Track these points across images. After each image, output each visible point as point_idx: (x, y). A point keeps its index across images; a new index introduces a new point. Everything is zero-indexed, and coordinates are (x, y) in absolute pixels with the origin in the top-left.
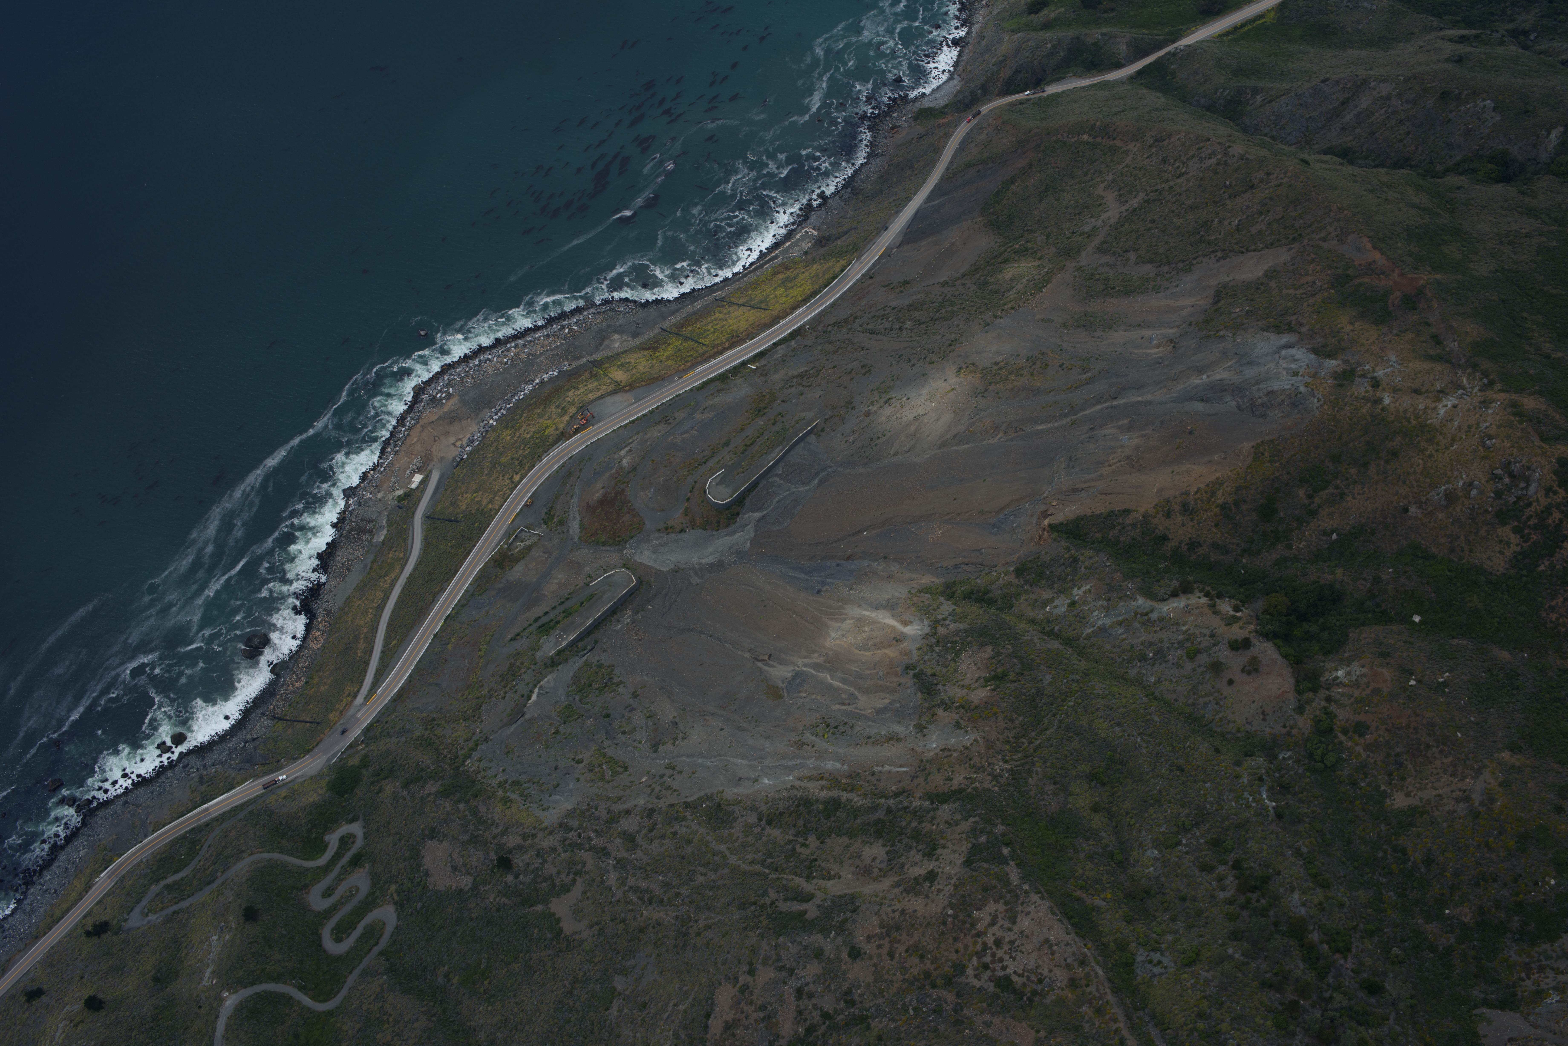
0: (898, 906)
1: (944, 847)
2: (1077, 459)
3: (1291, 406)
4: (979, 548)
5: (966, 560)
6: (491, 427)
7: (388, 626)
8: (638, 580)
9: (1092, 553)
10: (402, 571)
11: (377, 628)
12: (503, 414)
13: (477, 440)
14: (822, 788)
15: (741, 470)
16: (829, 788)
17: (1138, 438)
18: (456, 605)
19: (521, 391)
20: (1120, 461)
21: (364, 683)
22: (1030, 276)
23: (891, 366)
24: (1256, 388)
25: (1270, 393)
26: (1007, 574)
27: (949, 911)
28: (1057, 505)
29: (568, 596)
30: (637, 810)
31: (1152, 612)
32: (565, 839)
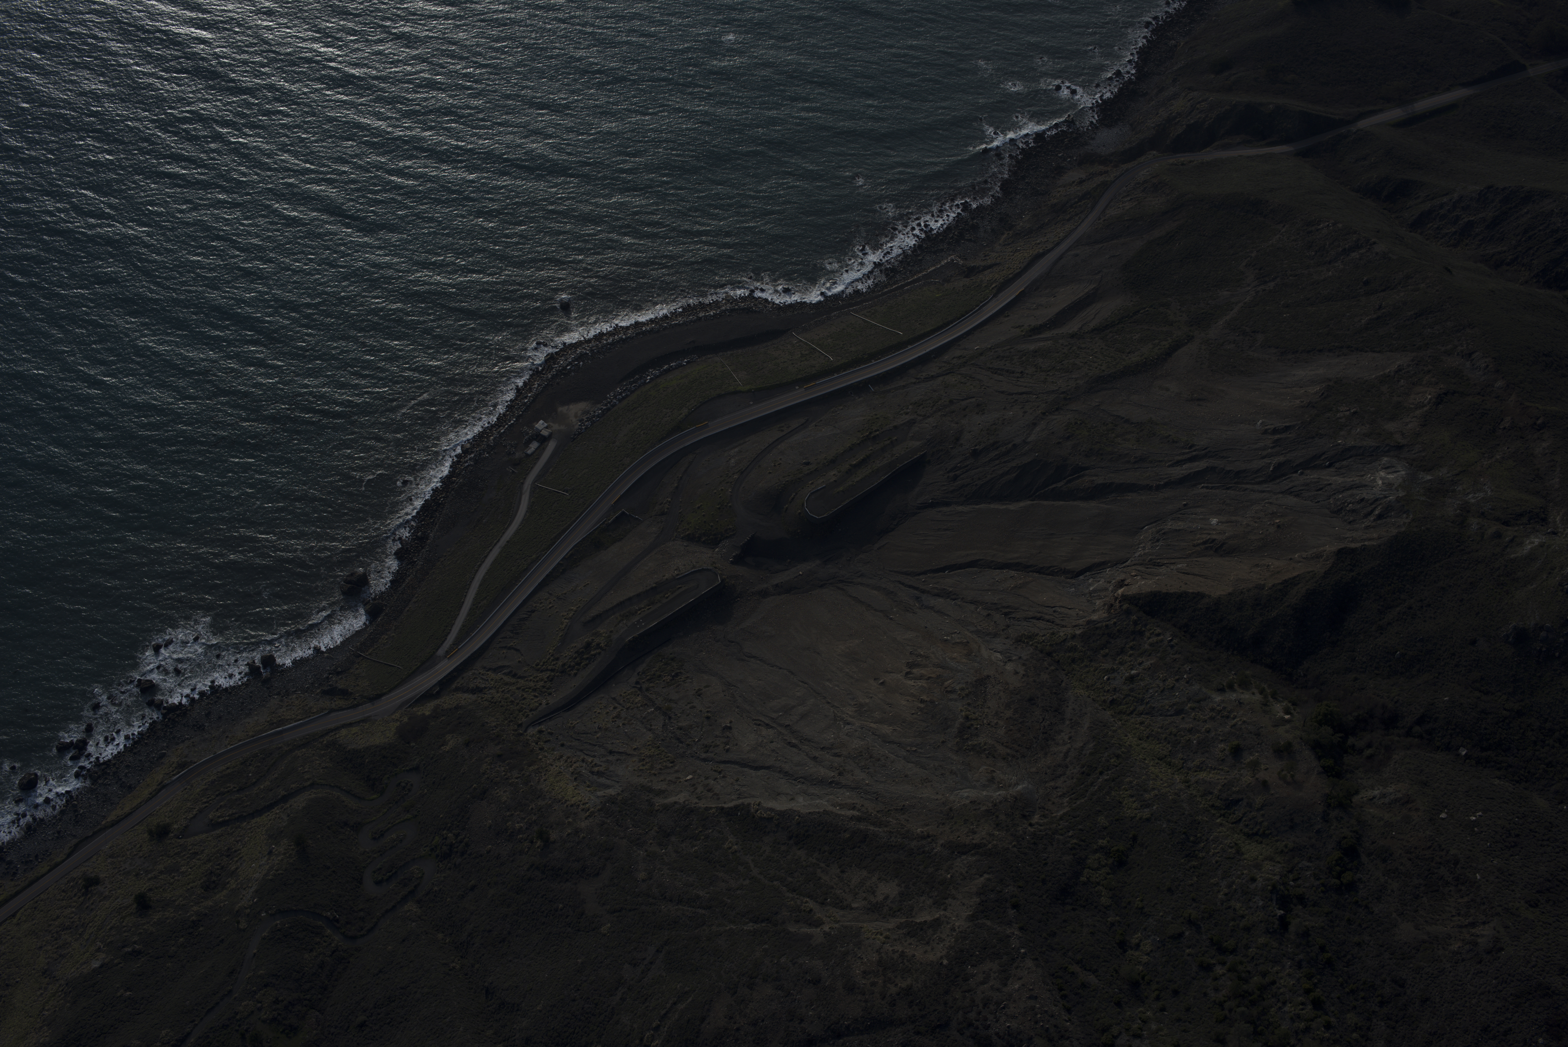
0: (900, 948)
1: (954, 898)
2: (1164, 533)
3: (1380, 517)
4: (1053, 605)
5: (1039, 615)
6: (614, 406)
7: (480, 585)
8: (723, 580)
9: (1158, 630)
10: (504, 533)
11: (470, 585)
12: (627, 396)
13: (598, 416)
14: (852, 818)
15: (841, 488)
16: (859, 819)
17: (1227, 522)
18: (547, 576)
19: (648, 376)
20: (1204, 543)
21: (449, 637)
22: (1157, 341)
23: (1004, 409)
24: (1350, 492)
25: (1362, 500)
26: (1074, 637)
27: (945, 962)
28: (1136, 576)
29: (654, 585)
30: (677, 807)
31: (1205, 700)
32: (603, 823)
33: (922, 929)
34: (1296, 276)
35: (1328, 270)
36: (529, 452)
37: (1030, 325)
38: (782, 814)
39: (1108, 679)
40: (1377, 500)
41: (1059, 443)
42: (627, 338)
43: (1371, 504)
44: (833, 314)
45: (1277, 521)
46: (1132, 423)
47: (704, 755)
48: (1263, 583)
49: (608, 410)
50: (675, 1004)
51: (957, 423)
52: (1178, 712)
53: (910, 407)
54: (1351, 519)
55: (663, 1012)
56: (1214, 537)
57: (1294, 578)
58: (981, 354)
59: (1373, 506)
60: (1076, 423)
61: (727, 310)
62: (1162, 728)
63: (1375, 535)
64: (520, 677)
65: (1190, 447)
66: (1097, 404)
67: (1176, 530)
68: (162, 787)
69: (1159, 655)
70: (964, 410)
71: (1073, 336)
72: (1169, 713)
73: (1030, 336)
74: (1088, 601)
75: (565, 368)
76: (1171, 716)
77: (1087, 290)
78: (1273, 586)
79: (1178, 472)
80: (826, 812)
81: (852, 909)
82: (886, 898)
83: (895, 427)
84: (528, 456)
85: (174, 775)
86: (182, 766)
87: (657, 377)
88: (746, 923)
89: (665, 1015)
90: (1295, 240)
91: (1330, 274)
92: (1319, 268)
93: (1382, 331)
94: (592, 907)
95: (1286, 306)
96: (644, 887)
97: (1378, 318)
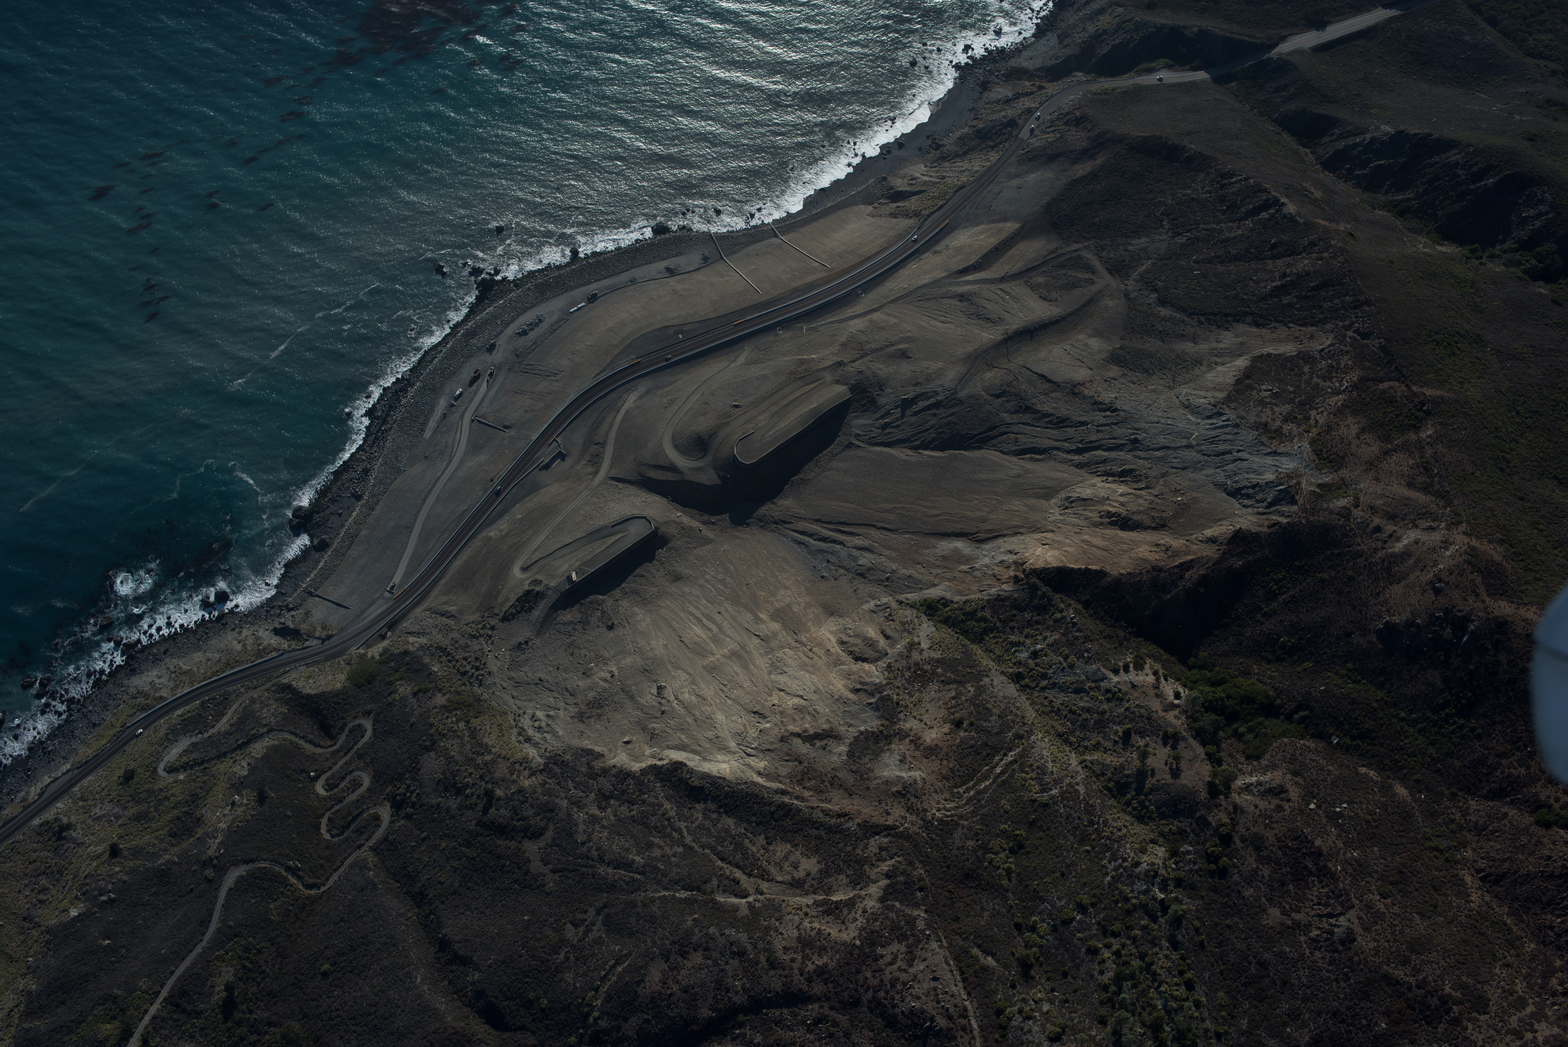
0: (816, 925)
2: (1072, 502)
3: (1271, 504)
7: (424, 524)
8: (656, 527)
9: (1062, 606)
11: (414, 524)
14: (777, 791)
15: (767, 435)
16: (783, 792)
17: (1131, 495)
18: (489, 516)
20: (1111, 516)
26: (984, 607)
27: (858, 942)
29: (591, 531)
30: (614, 771)
31: (1102, 680)
32: (545, 783)
33: (837, 908)
34: (1207, 230)
35: (1239, 228)
37: (954, 267)
39: (1015, 651)
40: (1269, 486)
43: (1264, 490)
45: (1177, 498)
46: (1054, 382)
48: (1161, 564)
50: (614, 966)
51: (883, 370)
52: (1078, 691)
53: (837, 348)
54: (1246, 502)
55: (603, 973)
56: (1119, 511)
57: (1189, 562)
59: (1266, 492)
62: (1063, 704)
63: (1266, 522)
64: (464, 623)
67: (1083, 500)
68: (128, 728)
69: (1062, 631)
70: (891, 356)
71: (998, 279)
72: (1070, 691)
73: (957, 278)
76: (1071, 693)
77: (1012, 230)
78: (1170, 568)
81: (777, 882)
82: (808, 874)
83: (822, 370)
88: (678, 891)
89: (605, 976)
90: (1209, 192)
91: (1240, 232)
92: (1230, 224)
93: (1286, 300)
94: (536, 866)
95: (1197, 262)
96: (584, 849)
97: (1282, 286)
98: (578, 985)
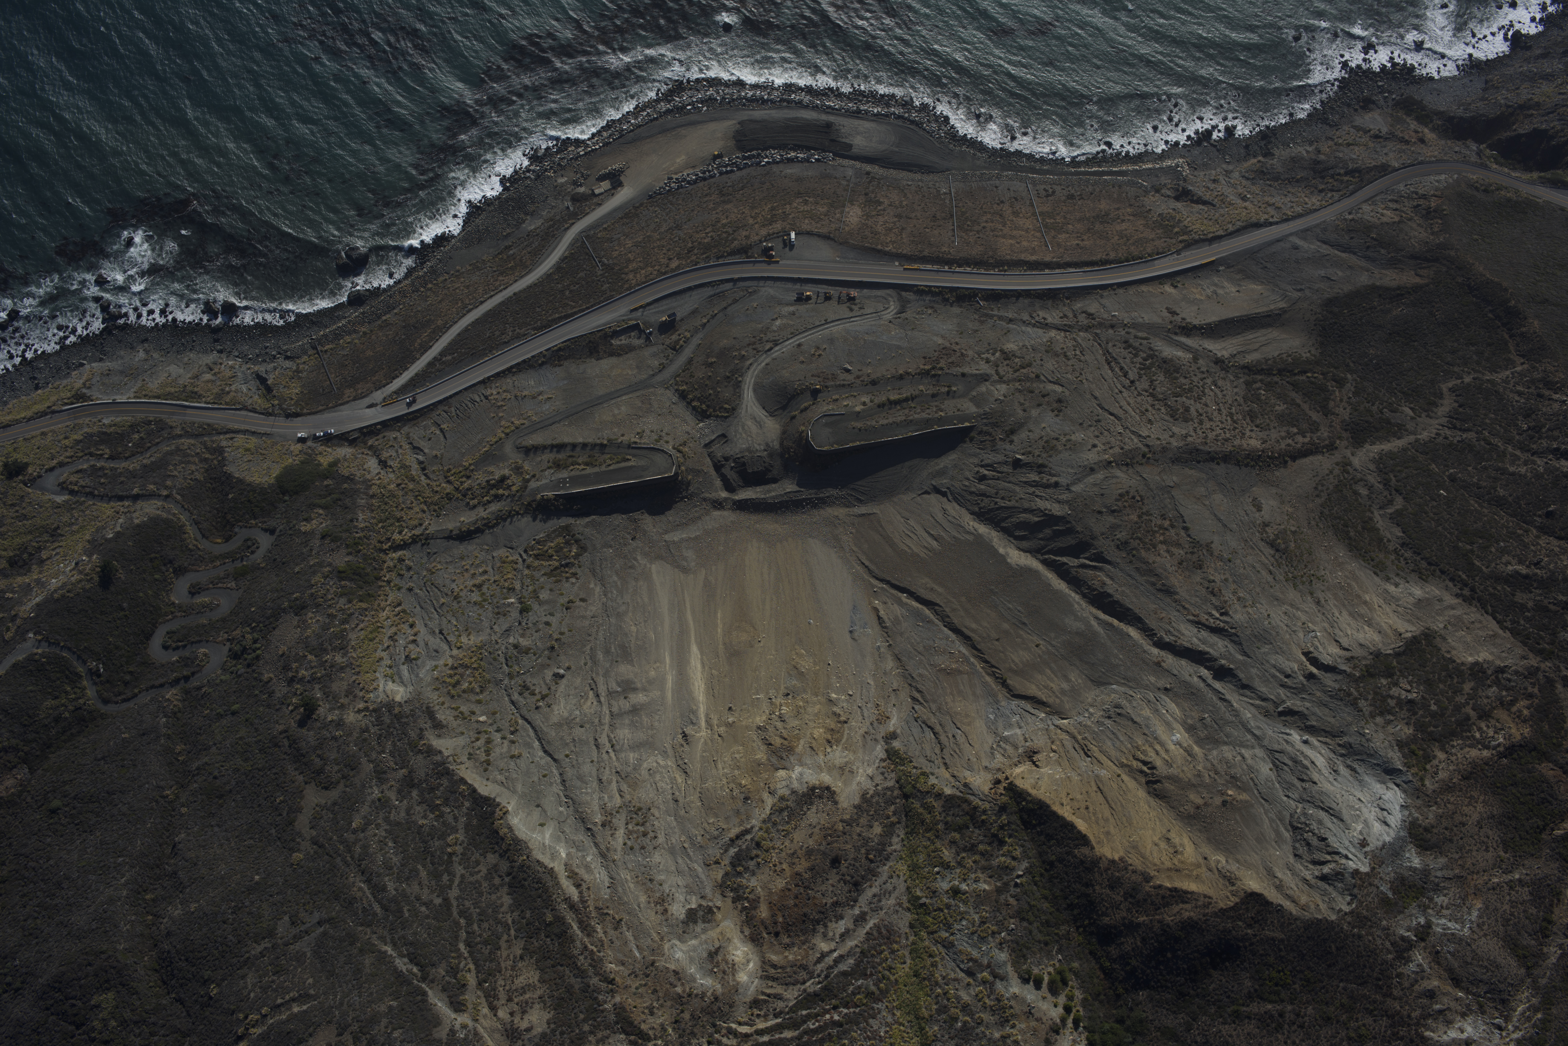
2: (1119, 714)
3: (1324, 878)
4: (959, 725)
5: (938, 728)
6: (711, 177)
7: (459, 334)
8: (676, 474)
9: (1018, 853)
10: (516, 281)
11: (449, 328)
12: (732, 171)
13: (689, 182)
14: (567, 900)
15: (858, 425)
16: (572, 907)
17: (1186, 750)
18: (524, 361)
19: (767, 157)
20: (1145, 763)
21: (395, 381)
22: (1295, 430)
23: (1081, 424)
24: (1322, 814)
25: (1324, 839)
26: (939, 795)
28: (1054, 751)
29: (605, 442)
30: (438, 758)
31: (1002, 980)
32: (366, 730)
34: (1489, 444)
35: (1526, 463)
36: (597, 192)
37: (1183, 319)
38: (517, 841)
39: (938, 873)
40: (1338, 853)
41: (1100, 512)
42: (768, 100)
43: (1329, 853)
44: (1005, 173)
45: (1230, 792)
46: (1189, 536)
47: (516, 697)
48: (1152, 873)
49: (704, 179)
50: (293, 1000)
51: (1025, 411)
52: (970, 973)
53: (998, 354)
54: (1300, 852)
55: (279, 1001)
56: (1158, 763)
57: (1186, 892)
58: (1112, 326)
59: (1329, 858)
60: (1133, 498)
61: (894, 114)
62: (944, 978)
63: (1304, 899)
64: (425, 475)
65: (1222, 614)
66: (1172, 484)
67: (1132, 720)
68: (50, 412)
69: (998, 884)
70: (1044, 396)
71: (1218, 361)
72: (962, 966)
73: (1176, 334)
74: (992, 748)
75: (684, 107)
76: (961, 970)
77: (1272, 307)
78: (1160, 886)
79: (1190, 636)
80: (551, 872)
81: (495, 1015)
82: (528, 1030)
83: (963, 375)
84: (594, 195)
85: (66, 404)
86: (79, 397)
87: (775, 162)
88: (401, 956)
89: (279, 1006)
90: (1520, 394)
91: (1523, 470)
92: (1518, 453)
93: (1520, 597)
94: (303, 822)
95: (1453, 479)
96: (351, 837)
97: (1526, 577)
98: (252, 995)
